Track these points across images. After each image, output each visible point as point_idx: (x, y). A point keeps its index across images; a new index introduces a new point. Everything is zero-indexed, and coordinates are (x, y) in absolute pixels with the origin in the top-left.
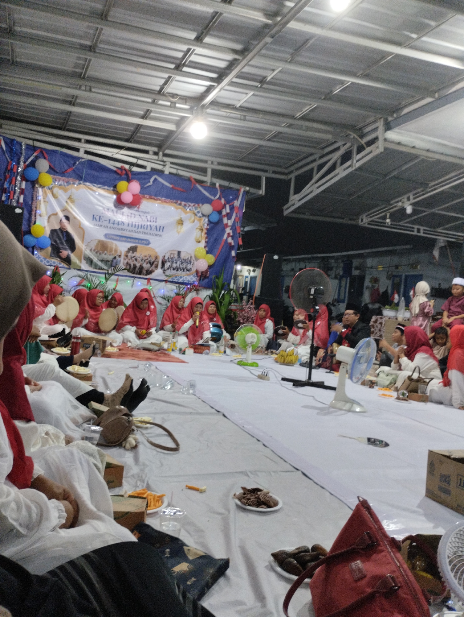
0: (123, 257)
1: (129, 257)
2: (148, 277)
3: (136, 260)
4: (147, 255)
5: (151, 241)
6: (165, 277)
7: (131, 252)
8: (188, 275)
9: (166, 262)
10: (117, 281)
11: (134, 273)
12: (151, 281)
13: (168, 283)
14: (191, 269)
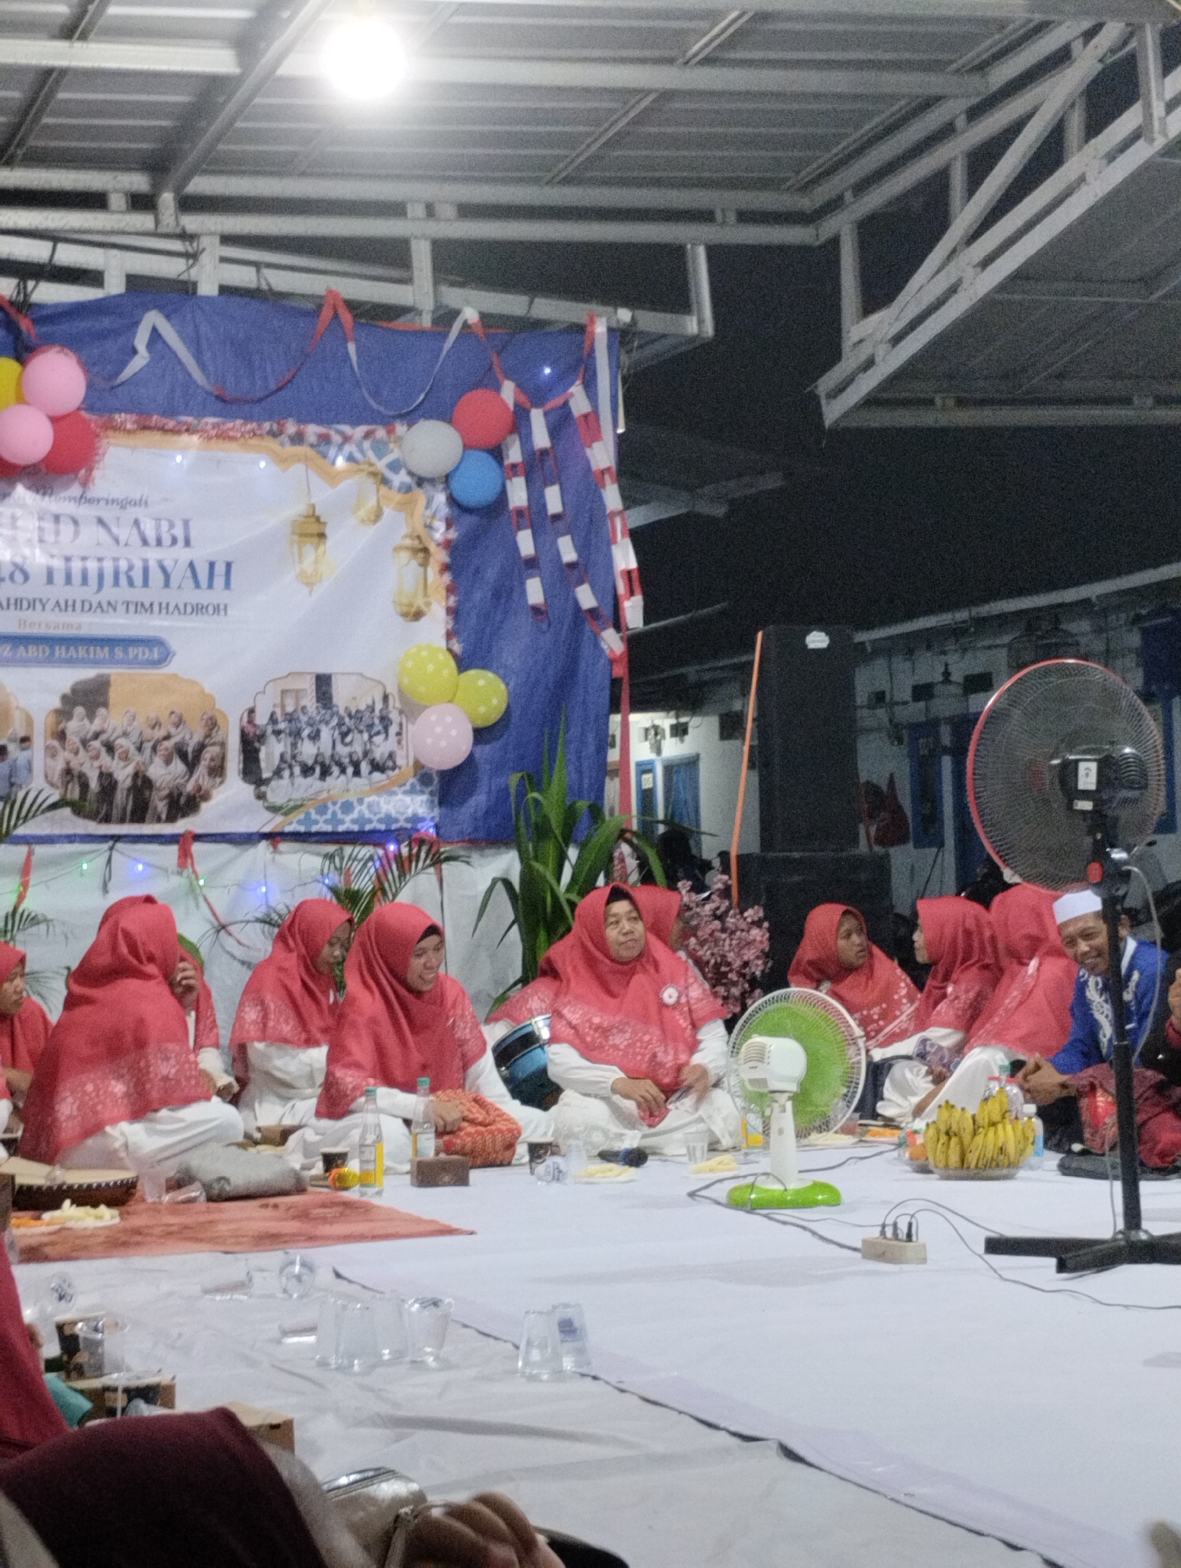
0: (39, 741)
1: (73, 739)
2: (181, 826)
3: (110, 748)
4: (164, 718)
5: (174, 644)
6: (268, 815)
7: (79, 711)
8: (380, 790)
9: (262, 738)
10: (26, 870)
11: (107, 819)
12: (197, 848)
13: (283, 846)
14: (391, 756)
